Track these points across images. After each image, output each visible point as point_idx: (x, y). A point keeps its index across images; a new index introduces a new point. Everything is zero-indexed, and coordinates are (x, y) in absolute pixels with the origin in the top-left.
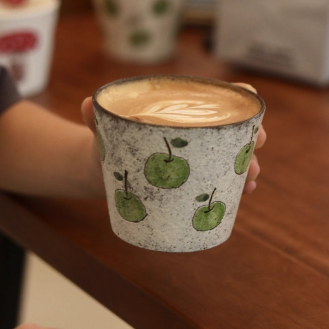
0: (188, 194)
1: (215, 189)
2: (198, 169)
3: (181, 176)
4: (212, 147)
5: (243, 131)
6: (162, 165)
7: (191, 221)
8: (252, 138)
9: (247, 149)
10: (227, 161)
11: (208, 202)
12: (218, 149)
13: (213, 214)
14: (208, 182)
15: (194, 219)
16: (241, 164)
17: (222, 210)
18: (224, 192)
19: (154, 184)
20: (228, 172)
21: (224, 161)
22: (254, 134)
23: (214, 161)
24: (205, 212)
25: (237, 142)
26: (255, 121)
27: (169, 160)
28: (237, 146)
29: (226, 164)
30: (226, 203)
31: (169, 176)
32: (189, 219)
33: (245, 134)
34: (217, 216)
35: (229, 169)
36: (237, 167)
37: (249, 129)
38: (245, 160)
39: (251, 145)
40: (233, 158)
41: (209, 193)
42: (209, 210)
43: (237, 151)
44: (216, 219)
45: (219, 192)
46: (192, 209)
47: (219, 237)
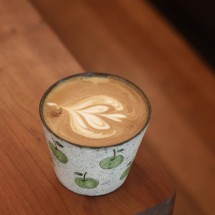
0: (69, 169)
1: (86, 173)
2: (72, 160)
3: (64, 159)
4: (78, 154)
5: (102, 152)
6: (54, 149)
7: (74, 181)
8: (115, 154)
9: (111, 159)
10: (92, 163)
11: (82, 177)
12: (83, 156)
13: (89, 182)
14: (81, 169)
15: (76, 181)
16: (107, 165)
17: (95, 182)
18: (94, 175)
19: (54, 155)
20: (95, 167)
21: (89, 162)
22: (116, 153)
23: (82, 161)
24: (82, 180)
25: (98, 156)
26: (114, 148)
27: (56, 149)
28: (99, 158)
29: (91, 164)
30: (98, 180)
31: (58, 156)
32: (73, 180)
33: (105, 153)
34: (92, 184)
35: (95, 166)
36: (103, 166)
37: (108, 151)
38: (112, 163)
39: (115, 157)
40: (97, 162)
41: (82, 173)
42: (85, 180)
43: (99, 160)
44: (91, 185)
45: (90, 175)
46: (73, 176)
47: (97, 192)
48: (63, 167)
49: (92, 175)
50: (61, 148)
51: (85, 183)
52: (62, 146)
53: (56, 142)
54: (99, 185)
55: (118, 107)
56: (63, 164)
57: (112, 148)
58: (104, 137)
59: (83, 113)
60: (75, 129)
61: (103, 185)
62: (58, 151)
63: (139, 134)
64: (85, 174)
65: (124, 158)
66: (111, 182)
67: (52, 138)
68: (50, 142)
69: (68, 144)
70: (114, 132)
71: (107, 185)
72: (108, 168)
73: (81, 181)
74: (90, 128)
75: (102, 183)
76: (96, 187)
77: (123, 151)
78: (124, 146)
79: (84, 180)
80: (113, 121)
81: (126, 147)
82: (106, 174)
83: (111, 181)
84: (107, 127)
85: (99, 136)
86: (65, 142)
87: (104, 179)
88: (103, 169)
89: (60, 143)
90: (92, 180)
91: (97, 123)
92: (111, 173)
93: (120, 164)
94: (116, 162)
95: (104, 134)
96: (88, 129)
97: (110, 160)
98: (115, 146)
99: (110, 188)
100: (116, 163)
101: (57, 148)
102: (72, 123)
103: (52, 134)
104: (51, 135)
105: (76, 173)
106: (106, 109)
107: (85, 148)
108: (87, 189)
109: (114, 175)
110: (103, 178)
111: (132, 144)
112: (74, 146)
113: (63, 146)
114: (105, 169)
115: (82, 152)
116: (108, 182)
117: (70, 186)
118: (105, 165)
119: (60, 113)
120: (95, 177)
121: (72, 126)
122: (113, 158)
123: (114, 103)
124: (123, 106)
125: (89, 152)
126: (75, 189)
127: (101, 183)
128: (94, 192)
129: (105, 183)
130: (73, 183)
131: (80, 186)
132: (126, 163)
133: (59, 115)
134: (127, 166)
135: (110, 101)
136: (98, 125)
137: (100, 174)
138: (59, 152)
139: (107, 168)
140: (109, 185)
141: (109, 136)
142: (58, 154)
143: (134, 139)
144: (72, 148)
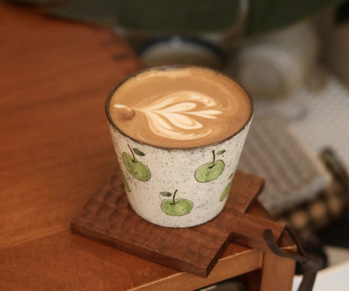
0: (153, 188)
1: (177, 191)
2: (157, 174)
3: (145, 175)
4: (166, 162)
5: (197, 154)
6: (131, 162)
7: (160, 207)
8: (214, 158)
9: (209, 166)
10: (184, 173)
11: (171, 198)
12: (172, 164)
13: (180, 206)
14: (169, 185)
15: (162, 206)
16: (204, 176)
17: (188, 205)
18: (187, 193)
19: (130, 173)
20: (188, 181)
21: (181, 173)
22: (216, 156)
23: (171, 172)
24: (171, 204)
25: (192, 162)
26: (214, 148)
27: (134, 161)
28: (193, 165)
29: (184, 175)
30: (192, 201)
31: (137, 172)
32: (158, 205)
33: (202, 157)
34: (184, 208)
35: (189, 179)
36: (198, 178)
37: (205, 153)
38: (210, 173)
39: (215, 163)
40: (191, 172)
41: (171, 192)
42: (175, 204)
43: (194, 168)
44: (183, 210)
45: (182, 193)
46: (159, 199)
47: (191, 221)
48: (144, 187)
49: (185, 193)
50: (141, 157)
51: (175, 207)
52: (142, 154)
53: (134, 149)
54: (193, 209)
55: (209, 102)
56: (144, 182)
57: (210, 147)
58: (197, 138)
59: (163, 113)
60: (157, 132)
61: (198, 209)
62: (136, 163)
63: (243, 128)
64: (175, 193)
65: (225, 166)
66: (209, 203)
67: (128, 145)
68: (124, 154)
69: (151, 148)
70: (210, 132)
71: (203, 210)
72: (206, 182)
73: (170, 206)
74: (176, 129)
75: (198, 206)
76: (189, 213)
77: (224, 154)
78: (226, 145)
79: (173, 204)
80: (205, 119)
81: (228, 147)
82: (202, 190)
83: (209, 201)
84: (199, 126)
85: (190, 137)
86: (148, 147)
87: (199, 199)
88: (198, 183)
89: (140, 150)
90: (184, 201)
91: (186, 123)
92: (209, 189)
93: (221, 174)
94: (215, 171)
95: (196, 134)
96: (174, 131)
97: (207, 167)
98: (214, 144)
99: (208, 214)
100: (216, 174)
101: (135, 159)
102: (152, 125)
103: (128, 139)
104: (127, 141)
105: (162, 194)
106: (193, 106)
107: (175, 150)
108: (177, 217)
109: (213, 192)
110: (199, 197)
111: (235, 143)
112: (160, 150)
113: (145, 153)
114: (201, 182)
115: (171, 158)
116: (205, 204)
117: (154, 216)
118: (202, 176)
119: (134, 115)
120: (188, 196)
121: (151, 128)
122: (212, 165)
123: (202, 99)
124: (215, 101)
125: (180, 156)
126: (161, 220)
127: (196, 205)
128: (186, 221)
129: (202, 205)
130: (157, 211)
131: (167, 214)
132: (227, 174)
133: (133, 118)
134: (229, 179)
135: (196, 96)
136: (187, 125)
137: (195, 191)
138: (138, 166)
139: (204, 181)
140: (207, 209)
141: (204, 135)
142: (136, 170)
143: (238, 135)
144: (157, 154)
